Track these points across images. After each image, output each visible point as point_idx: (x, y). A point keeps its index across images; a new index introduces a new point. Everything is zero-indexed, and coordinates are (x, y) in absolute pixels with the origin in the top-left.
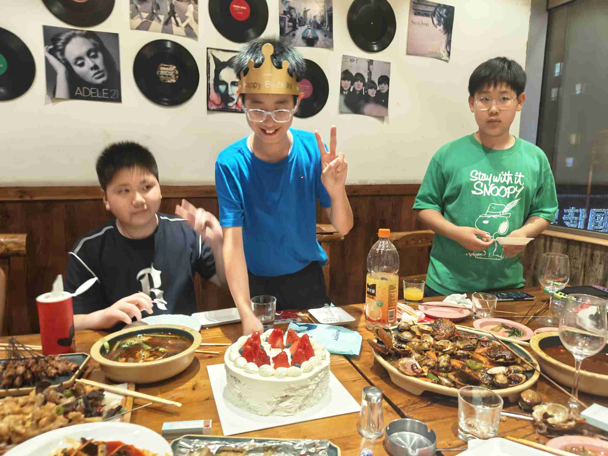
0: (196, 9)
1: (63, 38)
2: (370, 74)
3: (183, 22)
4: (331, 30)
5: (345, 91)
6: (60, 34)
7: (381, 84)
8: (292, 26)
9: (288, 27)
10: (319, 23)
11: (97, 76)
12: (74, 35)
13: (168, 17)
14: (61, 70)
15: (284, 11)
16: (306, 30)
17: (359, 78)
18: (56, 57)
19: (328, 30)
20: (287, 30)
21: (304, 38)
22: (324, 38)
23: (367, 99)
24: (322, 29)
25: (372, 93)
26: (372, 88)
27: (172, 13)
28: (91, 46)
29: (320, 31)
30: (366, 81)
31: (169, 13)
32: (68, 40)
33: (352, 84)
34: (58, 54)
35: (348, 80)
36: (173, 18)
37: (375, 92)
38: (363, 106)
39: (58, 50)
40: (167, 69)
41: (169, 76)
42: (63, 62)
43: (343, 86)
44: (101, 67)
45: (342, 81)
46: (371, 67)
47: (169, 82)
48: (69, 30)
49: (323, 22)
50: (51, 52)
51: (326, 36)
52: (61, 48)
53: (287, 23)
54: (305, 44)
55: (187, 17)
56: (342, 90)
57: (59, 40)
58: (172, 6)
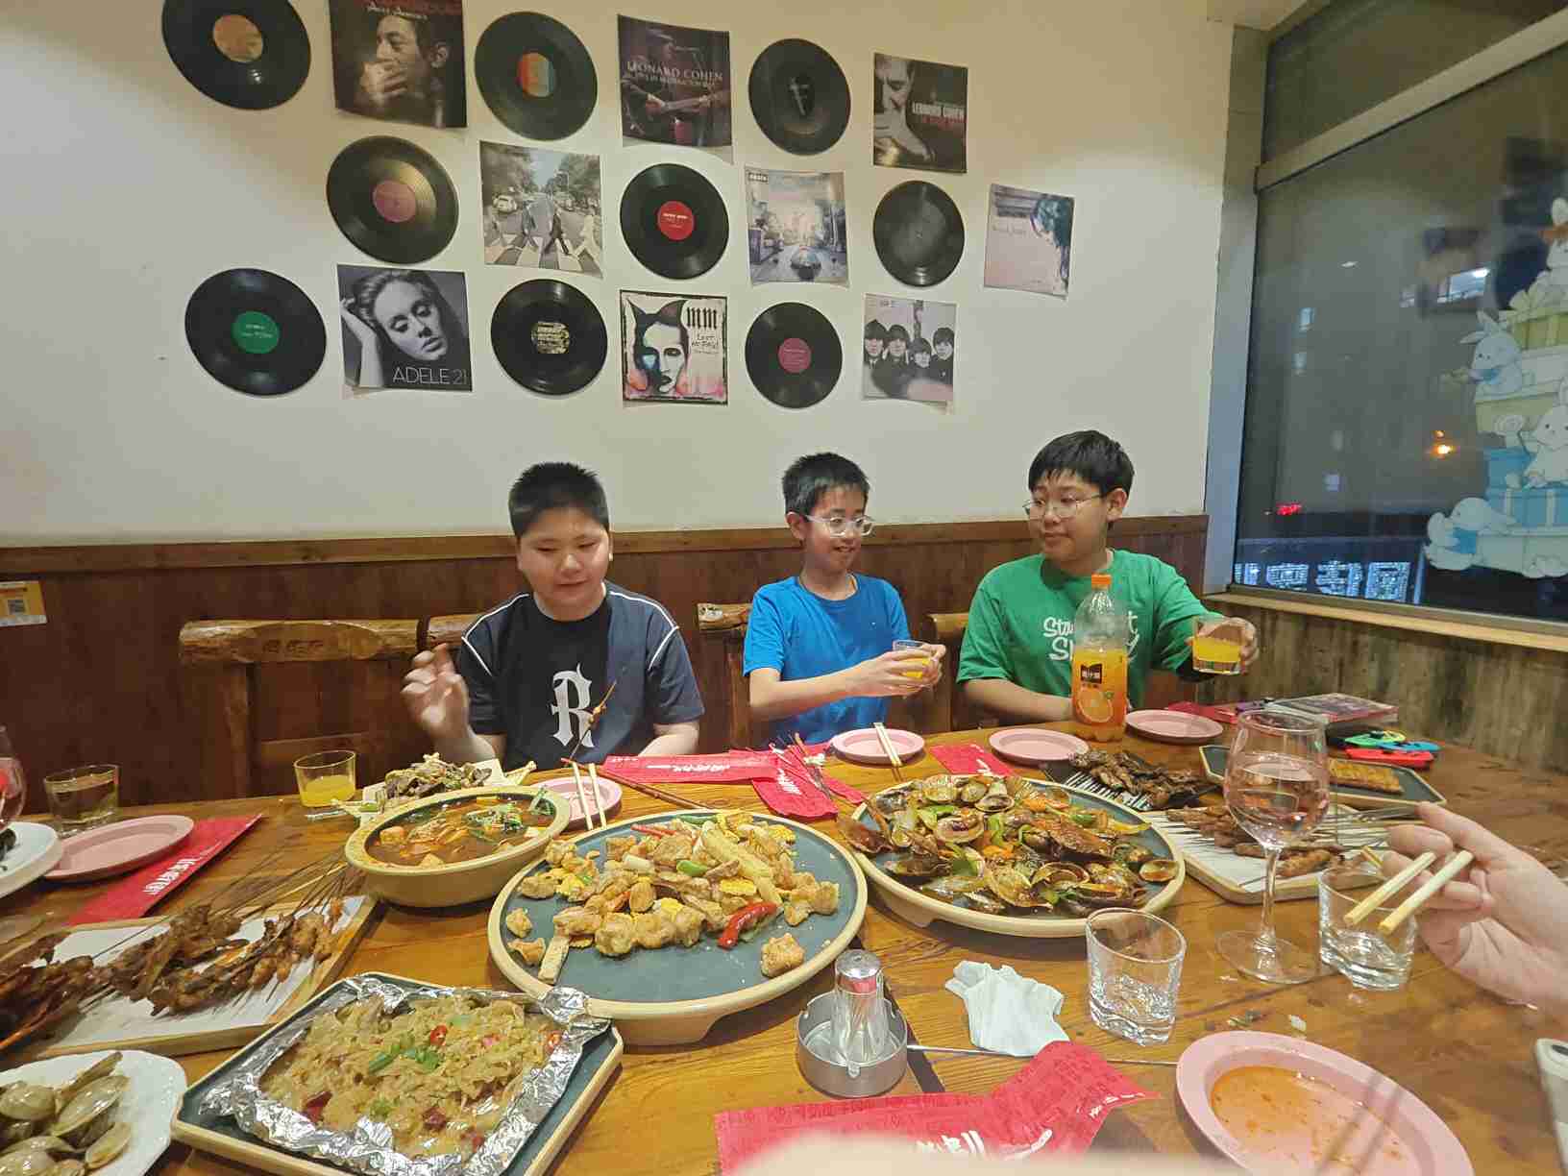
0: (598, 223)
1: (371, 284)
2: (918, 325)
3: (575, 247)
4: (844, 251)
5: (874, 358)
6: (364, 280)
7: (939, 343)
8: (773, 247)
9: (766, 247)
10: (822, 237)
11: (429, 347)
12: (390, 279)
13: (549, 239)
14: (368, 339)
15: (757, 220)
16: (799, 251)
17: (897, 333)
18: (359, 317)
19: (839, 250)
20: (764, 253)
21: (794, 266)
22: (832, 264)
23: (913, 370)
24: (826, 249)
25: (922, 360)
26: (923, 351)
27: (557, 232)
28: (419, 297)
29: (825, 252)
30: (912, 338)
31: (551, 234)
32: (379, 288)
33: (885, 346)
34: (363, 312)
35: (878, 339)
36: (557, 241)
37: (928, 357)
38: (907, 382)
39: (362, 306)
40: (550, 330)
41: (554, 343)
42: (372, 325)
43: (869, 349)
44: (436, 332)
45: (868, 341)
46: (919, 313)
47: (553, 352)
48: (381, 270)
49: (829, 236)
50: (350, 309)
51: (834, 260)
52: (368, 301)
53: (762, 241)
54: (796, 277)
55: (583, 239)
56: (867, 356)
57: (366, 287)
58: (556, 221)
